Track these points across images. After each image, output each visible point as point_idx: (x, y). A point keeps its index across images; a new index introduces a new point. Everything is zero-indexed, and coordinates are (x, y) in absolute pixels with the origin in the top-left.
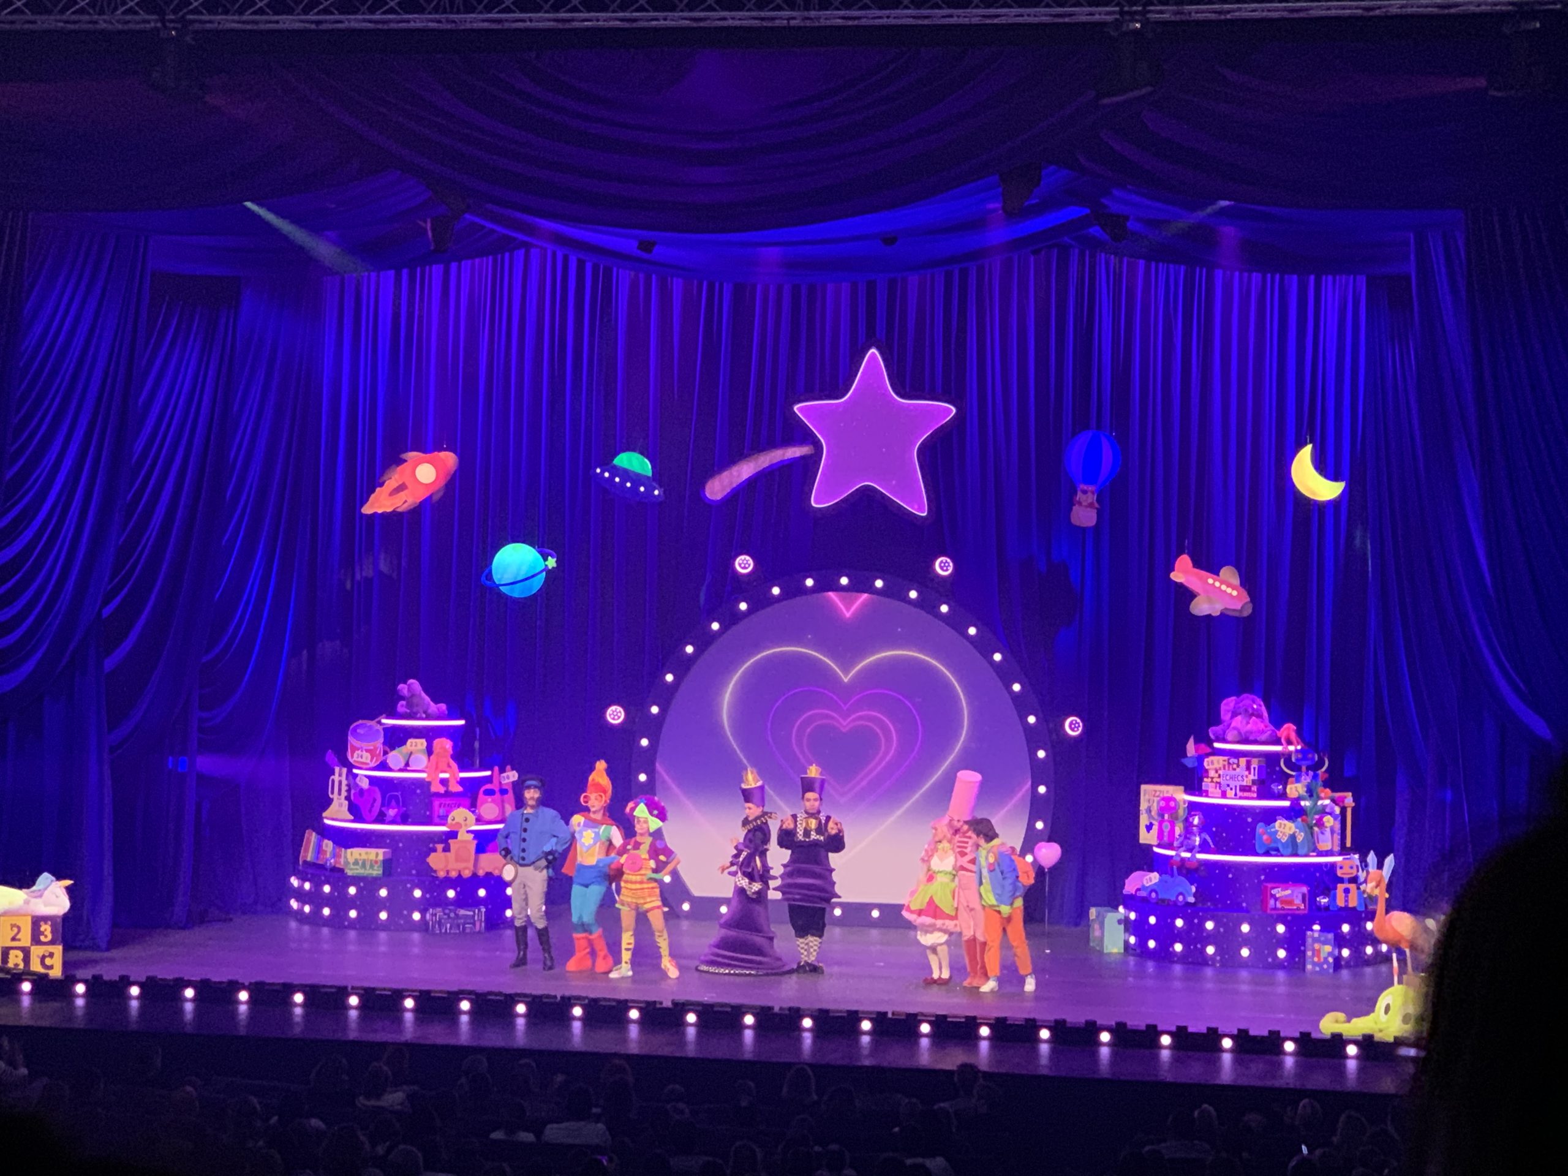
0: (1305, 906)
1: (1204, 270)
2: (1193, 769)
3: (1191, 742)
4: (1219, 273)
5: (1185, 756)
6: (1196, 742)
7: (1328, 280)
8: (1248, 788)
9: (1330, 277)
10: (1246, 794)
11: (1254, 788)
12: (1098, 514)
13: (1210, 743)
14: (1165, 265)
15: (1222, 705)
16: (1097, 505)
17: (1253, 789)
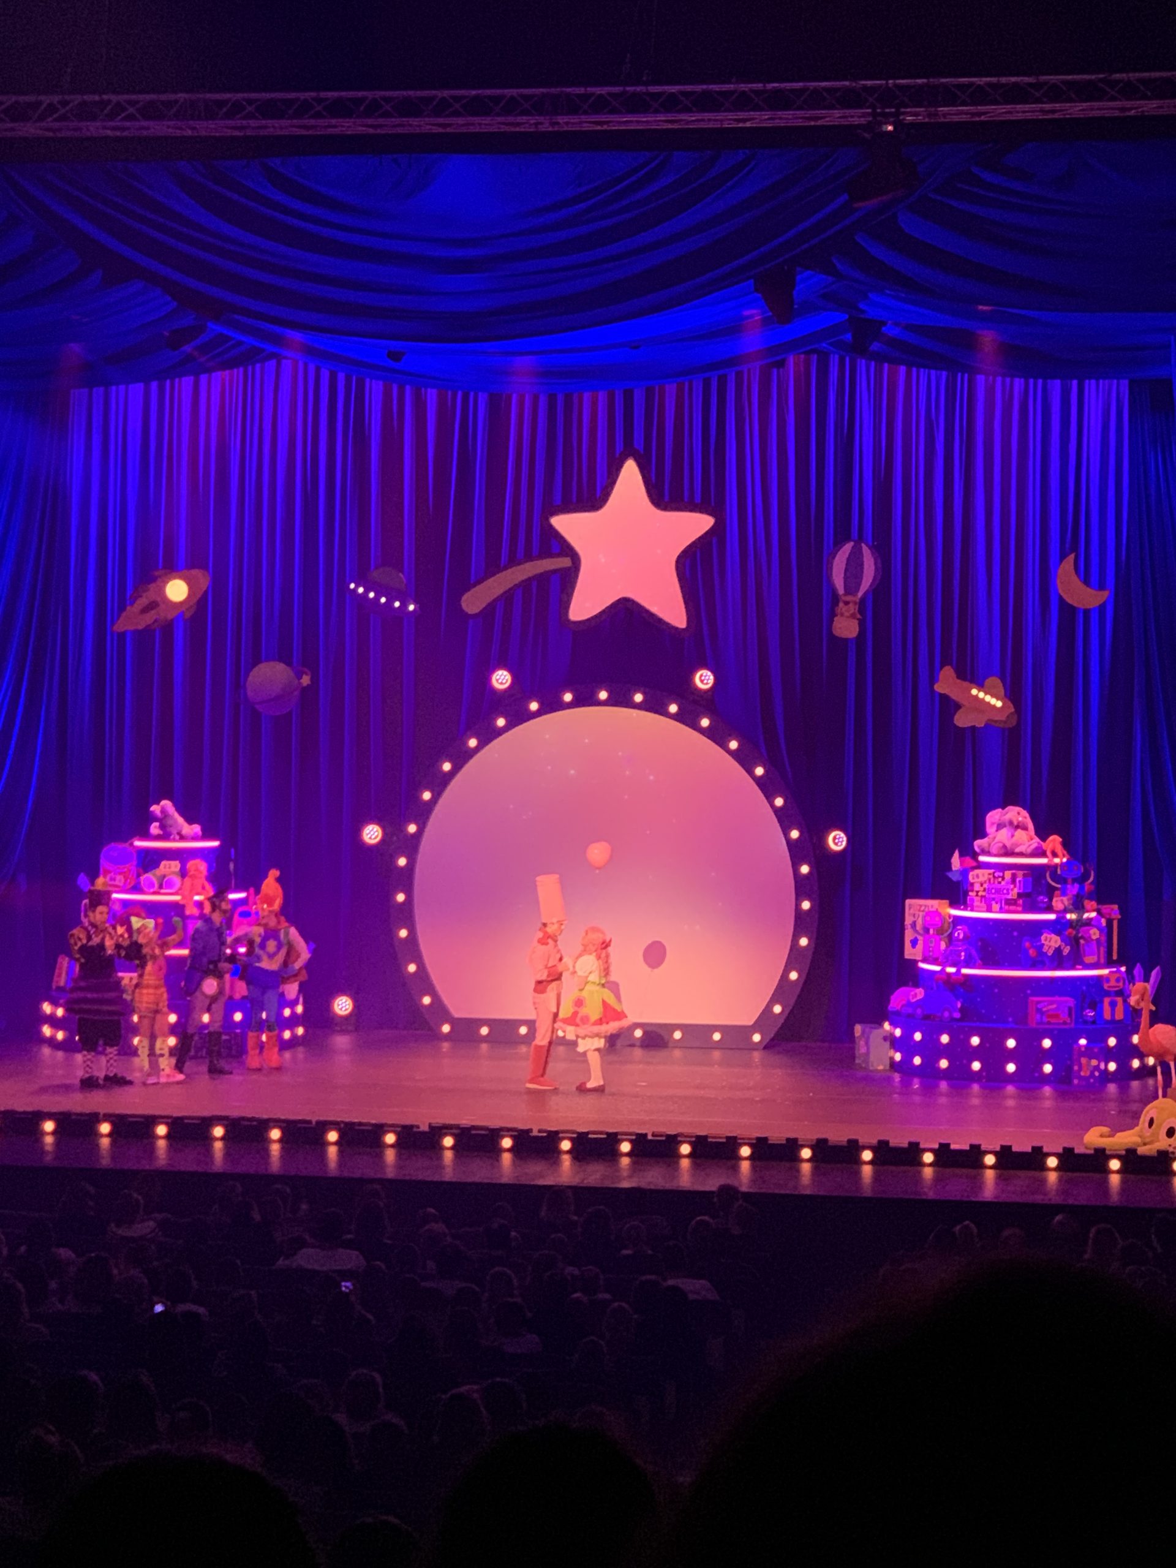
0: (1071, 1020)
1: (966, 375)
2: (958, 882)
3: (956, 854)
4: (980, 379)
5: (950, 869)
6: (961, 856)
7: (1090, 385)
8: (1013, 902)
9: (1093, 381)
10: (1012, 908)
11: (1021, 902)
12: (860, 625)
13: (975, 855)
14: (927, 370)
15: (987, 817)
16: (859, 616)
17: (1018, 902)
